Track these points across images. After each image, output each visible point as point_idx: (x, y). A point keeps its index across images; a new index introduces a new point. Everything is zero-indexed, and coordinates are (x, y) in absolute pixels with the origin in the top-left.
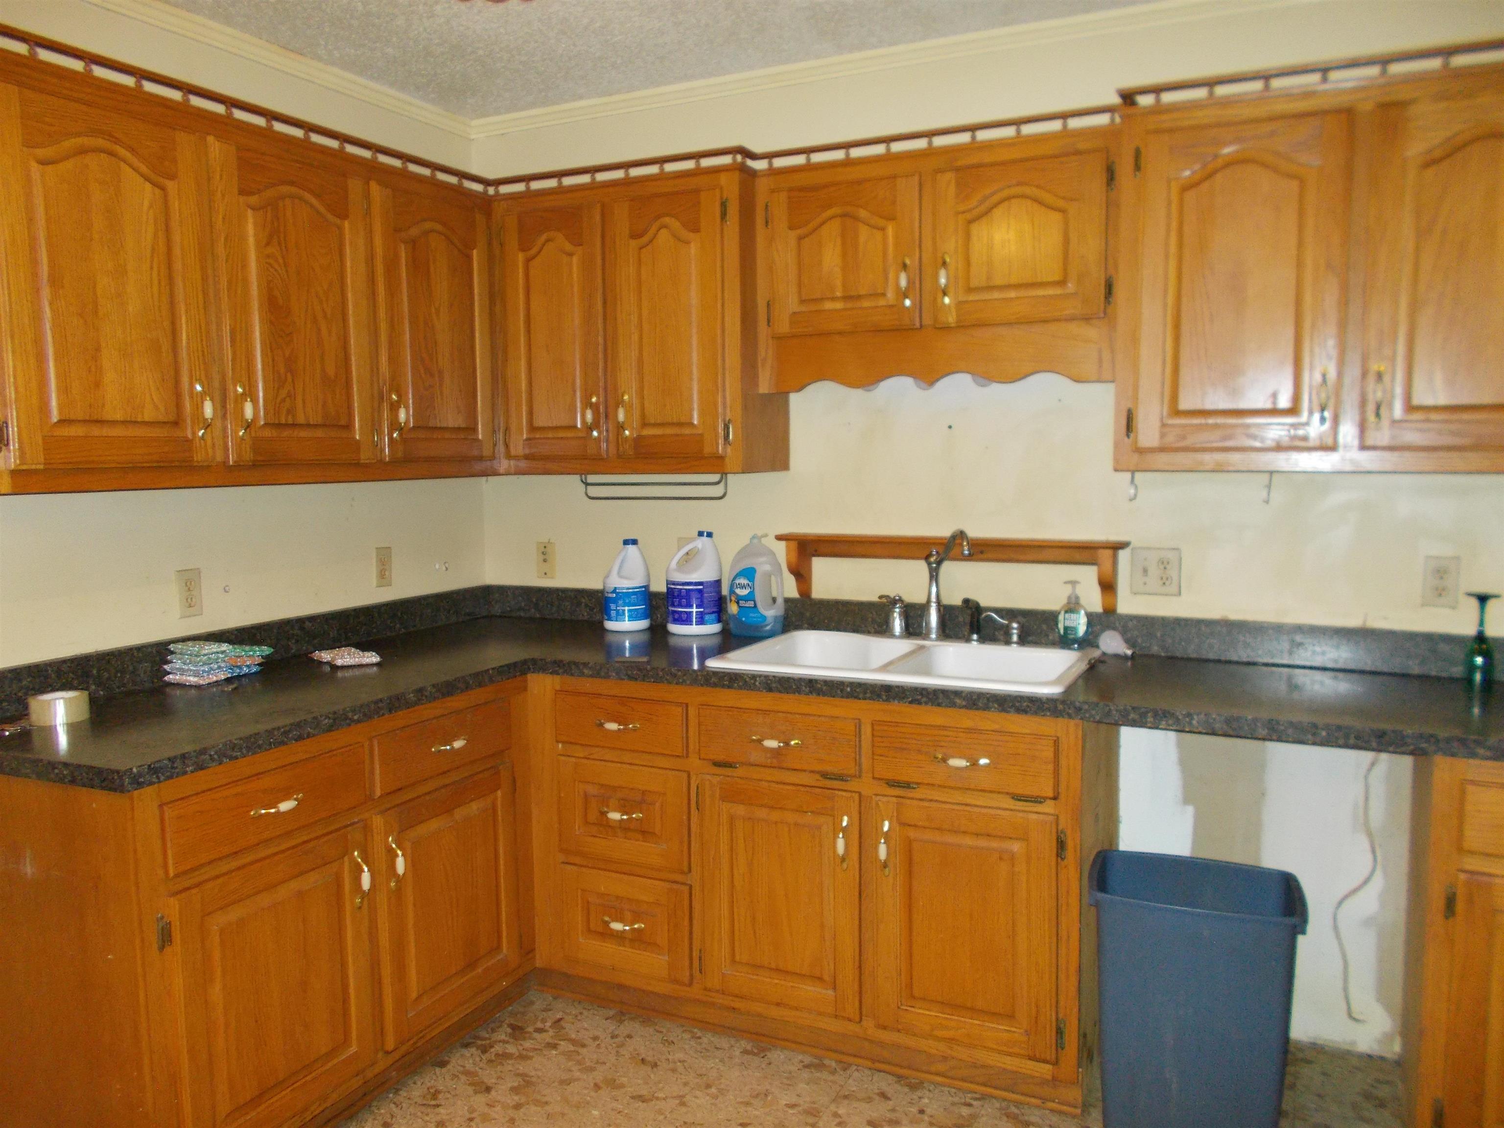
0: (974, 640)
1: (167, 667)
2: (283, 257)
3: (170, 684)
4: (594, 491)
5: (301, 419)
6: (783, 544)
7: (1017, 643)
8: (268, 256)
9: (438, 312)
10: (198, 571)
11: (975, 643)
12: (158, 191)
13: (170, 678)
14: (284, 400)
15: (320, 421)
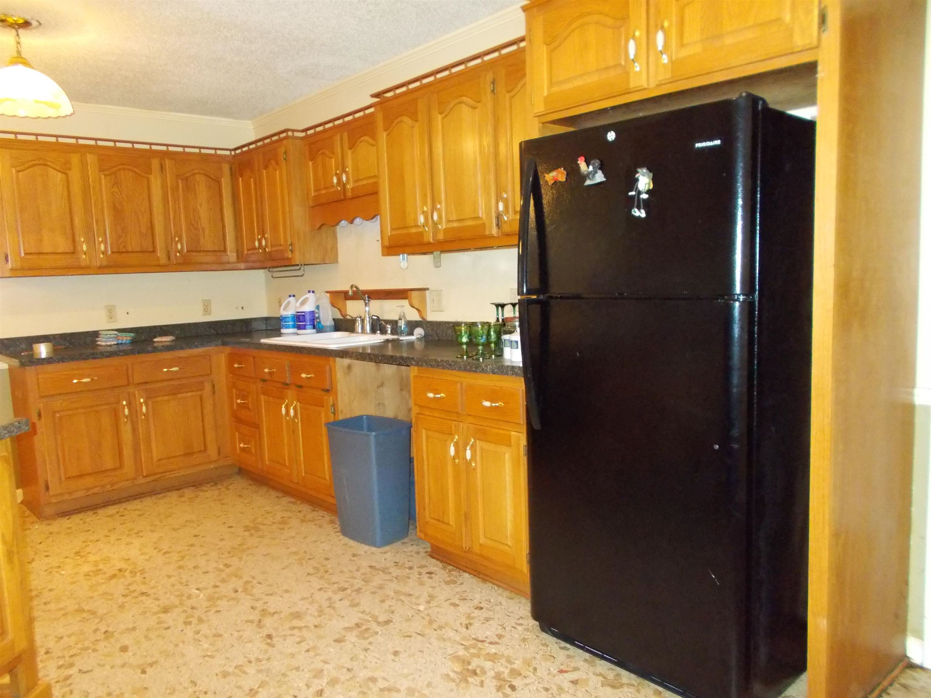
0: (388, 334)
1: (97, 339)
2: (120, 191)
3: (98, 345)
4: (275, 275)
5: (130, 249)
6: (328, 295)
7: (390, 334)
8: (113, 192)
9: (201, 205)
10: (114, 306)
11: (379, 335)
12: (63, 175)
13: (98, 343)
14: (121, 243)
15: (139, 250)
